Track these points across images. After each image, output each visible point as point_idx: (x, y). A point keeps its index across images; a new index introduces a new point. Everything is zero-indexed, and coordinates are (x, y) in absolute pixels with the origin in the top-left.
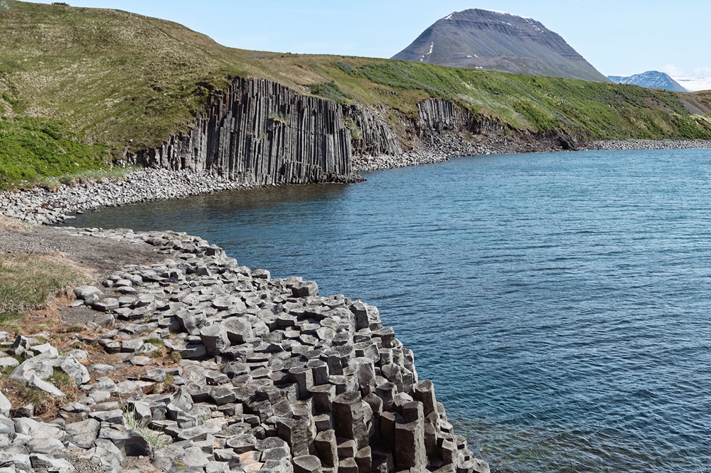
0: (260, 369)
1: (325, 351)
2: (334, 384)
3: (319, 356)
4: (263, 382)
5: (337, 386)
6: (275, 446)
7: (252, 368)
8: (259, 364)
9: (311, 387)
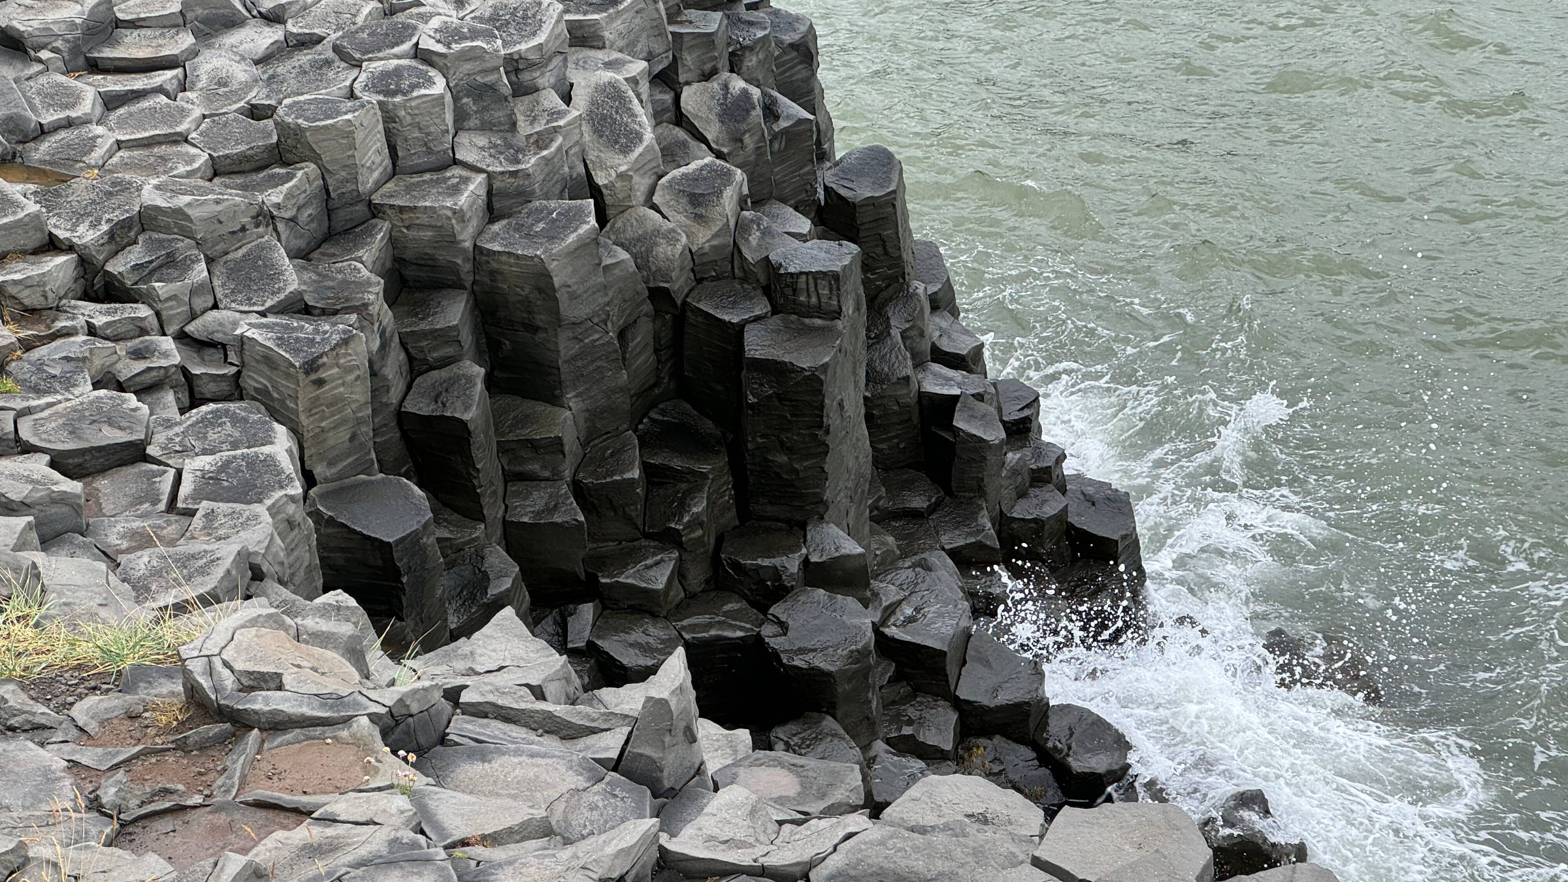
0: (145, 104)
1: (435, 23)
2: (479, 170)
3: (407, 46)
4: (163, 159)
5: (490, 176)
6: (235, 446)
7: (111, 102)
8: (139, 82)
9: (379, 185)
